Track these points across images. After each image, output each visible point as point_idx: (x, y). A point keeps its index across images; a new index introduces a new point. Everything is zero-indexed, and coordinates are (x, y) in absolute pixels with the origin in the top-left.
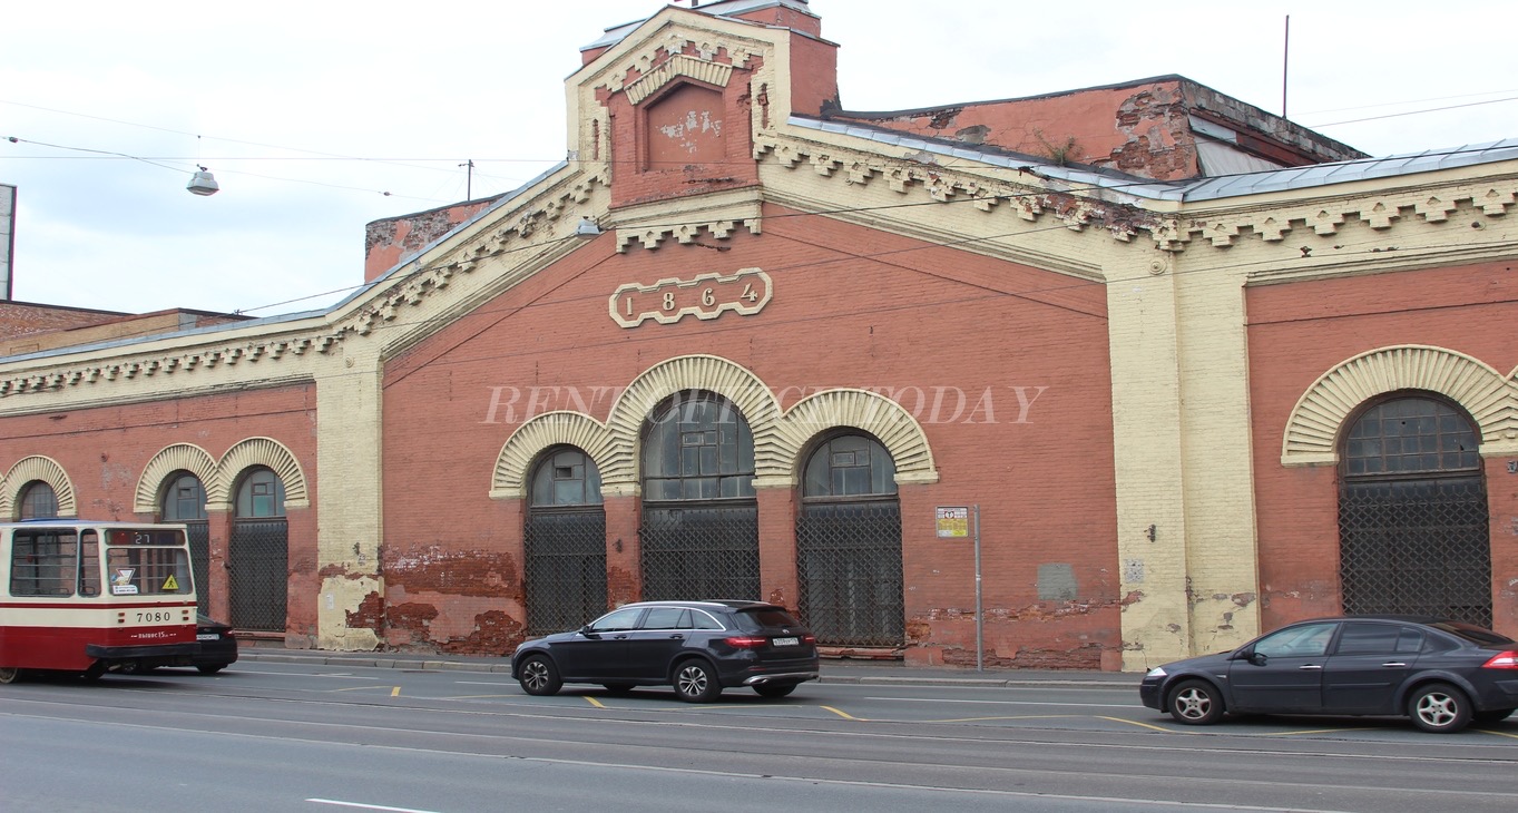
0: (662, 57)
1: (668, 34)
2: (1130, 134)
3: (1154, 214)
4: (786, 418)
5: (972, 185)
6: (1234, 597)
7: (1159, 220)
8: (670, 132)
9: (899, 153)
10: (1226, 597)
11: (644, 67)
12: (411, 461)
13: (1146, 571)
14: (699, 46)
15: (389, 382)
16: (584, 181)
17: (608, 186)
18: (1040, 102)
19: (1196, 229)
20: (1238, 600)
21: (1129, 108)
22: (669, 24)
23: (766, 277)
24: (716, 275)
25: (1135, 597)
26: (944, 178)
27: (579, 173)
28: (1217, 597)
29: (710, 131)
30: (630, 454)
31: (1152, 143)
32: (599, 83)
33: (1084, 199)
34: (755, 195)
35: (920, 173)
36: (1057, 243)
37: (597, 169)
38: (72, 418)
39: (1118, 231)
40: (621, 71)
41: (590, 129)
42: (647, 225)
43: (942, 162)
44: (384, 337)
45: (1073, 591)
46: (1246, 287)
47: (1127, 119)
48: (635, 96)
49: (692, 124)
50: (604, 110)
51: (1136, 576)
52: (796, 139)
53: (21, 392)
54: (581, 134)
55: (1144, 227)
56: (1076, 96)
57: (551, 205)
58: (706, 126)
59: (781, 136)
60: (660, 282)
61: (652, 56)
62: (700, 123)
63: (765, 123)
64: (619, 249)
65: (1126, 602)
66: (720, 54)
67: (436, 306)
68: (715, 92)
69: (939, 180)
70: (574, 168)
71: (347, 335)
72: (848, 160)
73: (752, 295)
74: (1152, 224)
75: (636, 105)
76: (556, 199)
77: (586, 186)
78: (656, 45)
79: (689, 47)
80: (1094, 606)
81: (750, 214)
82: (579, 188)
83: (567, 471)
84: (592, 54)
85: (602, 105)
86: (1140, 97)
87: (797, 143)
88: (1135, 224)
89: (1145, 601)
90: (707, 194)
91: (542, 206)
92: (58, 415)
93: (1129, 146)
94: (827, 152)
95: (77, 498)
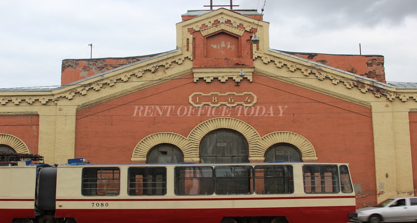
0: (217, 23)
1: (220, 16)
2: (370, 69)
3: (388, 91)
4: (262, 139)
5: (332, 76)
6: (408, 193)
7: (389, 93)
8: (215, 46)
9: (309, 64)
10: (406, 192)
11: (210, 25)
12: (90, 146)
13: (385, 186)
14: (232, 22)
15: (79, 117)
16: (182, 58)
17: (192, 60)
18: (343, 57)
19: (397, 96)
20: (409, 193)
21: (370, 62)
22: (221, 13)
23: (255, 97)
24: (235, 93)
25: (382, 193)
26: (322, 73)
27: (181, 54)
28: (403, 193)
29: (230, 48)
30: (197, 148)
31: (377, 72)
32: (190, 27)
34: (252, 70)
35: (314, 71)
37: (189, 54)
39: (378, 94)
40: (200, 25)
41: (185, 41)
42: (208, 74)
44: (80, 101)
45: (361, 191)
46: (409, 112)
47: (369, 65)
48: (204, 33)
49: (223, 45)
50: (192, 36)
51: (382, 187)
52: (271, 55)
54: (182, 42)
55: (385, 94)
56: (354, 56)
57: (167, 63)
58: (229, 47)
59: (265, 54)
60: (211, 93)
61: (213, 22)
62: (226, 45)
63: (258, 49)
64: (195, 81)
65: (379, 194)
66: (240, 26)
68: (236, 37)
69: (321, 74)
70: (179, 52)
71: (60, 99)
72: (289, 64)
73: (249, 101)
74: (387, 93)
75: (204, 36)
76: (169, 62)
77: (183, 59)
78: (215, 19)
79: (228, 22)
80: (367, 196)
82: (180, 59)
83: (165, 153)
85: (190, 34)
86: (373, 59)
87: (270, 57)
88: (382, 93)
89: (384, 194)
90: (234, 68)
91: (164, 63)
93: (370, 72)
94: (281, 61)
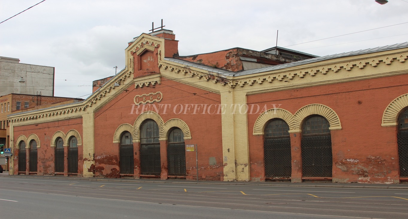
0: (142, 45)
1: (143, 39)
2: (228, 61)
3: (228, 79)
4: (165, 125)
5: (196, 73)
6: (244, 164)
7: (229, 81)
8: (145, 61)
9: (183, 66)
10: (243, 164)
11: (139, 47)
12: (99, 135)
13: (228, 159)
14: (149, 42)
15: (96, 117)
16: (129, 72)
17: (133, 73)
18: (212, 54)
19: (236, 83)
20: (245, 165)
21: (228, 55)
22: (143, 37)
23: (161, 94)
24: (152, 93)
25: (226, 164)
26: (192, 72)
27: (128, 71)
28: (241, 165)
29: (152, 61)
30: (138, 133)
31: (232, 63)
32: (131, 50)
33: (216, 76)
34: (158, 75)
35: (188, 71)
36: (212, 86)
37: (131, 70)
38: (40, 125)
39: (222, 83)
40: (135, 48)
41: (130, 61)
42: (140, 82)
43: (191, 68)
44: (94, 107)
45: (215, 163)
46: (247, 95)
47: (228, 58)
48: (138, 53)
49: (149, 59)
50: (132, 56)
51: (226, 160)
52: (166, 63)
53: (30, 119)
54: (128, 62)
55: (227, 82)
56: (219, 52)
57: (123, 78)
58: (151, 60)
59: (163, 62)
60: (143, 95)
61: (140, 44)
62: (150, 59)
63: (160, 59)
64: (135, 88)
65: (224, 166)
66: (152, 44)
67: (104, 100)
68: (152, 52)
69: (191, 72)
70: (126, 70)
71: (88, 107)
72: (175, 68)
73: (159, 98)
74: (228, 81)
75: (138, 55)
76: (124, 76)
77: (129, 73)
78: (141, 42)
79: (147, 43)
80: (219, 166)
81: (158, 80)
82: (128, 74)
83: (127, 137)
84: (130, 44)
85: (132, 55)
86: (230, 53)
87: (166, 64)
88: (225, 82)
89: (228, 165)
90: (150, 75)
91: (121, 78)
92: (37, 125)
93: (228, 64)
94: (171, 66)
95: (40, 143)
